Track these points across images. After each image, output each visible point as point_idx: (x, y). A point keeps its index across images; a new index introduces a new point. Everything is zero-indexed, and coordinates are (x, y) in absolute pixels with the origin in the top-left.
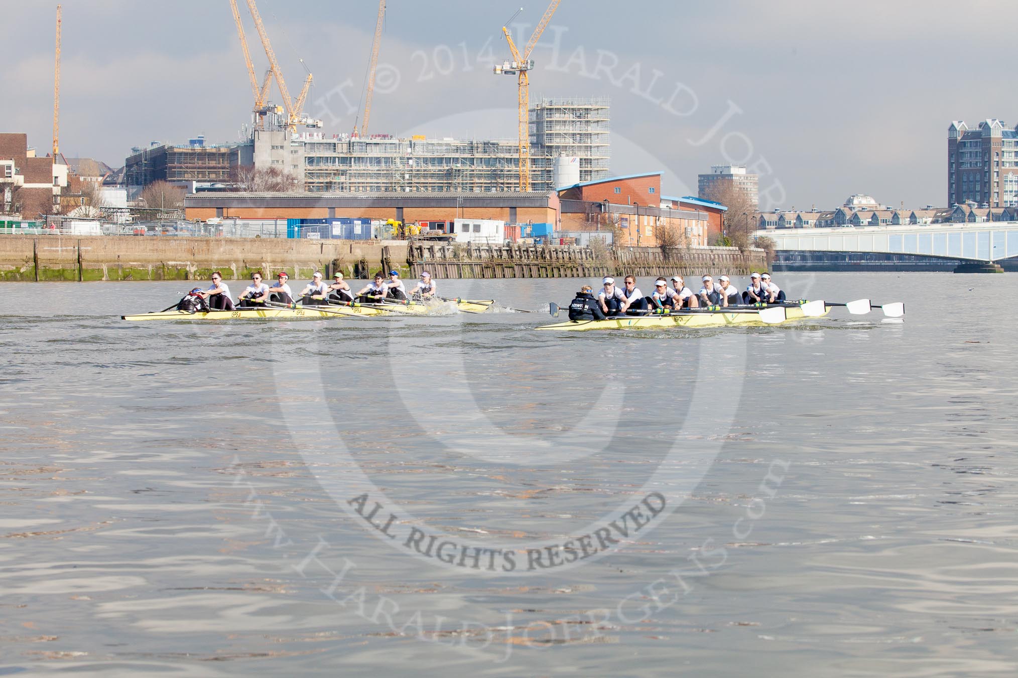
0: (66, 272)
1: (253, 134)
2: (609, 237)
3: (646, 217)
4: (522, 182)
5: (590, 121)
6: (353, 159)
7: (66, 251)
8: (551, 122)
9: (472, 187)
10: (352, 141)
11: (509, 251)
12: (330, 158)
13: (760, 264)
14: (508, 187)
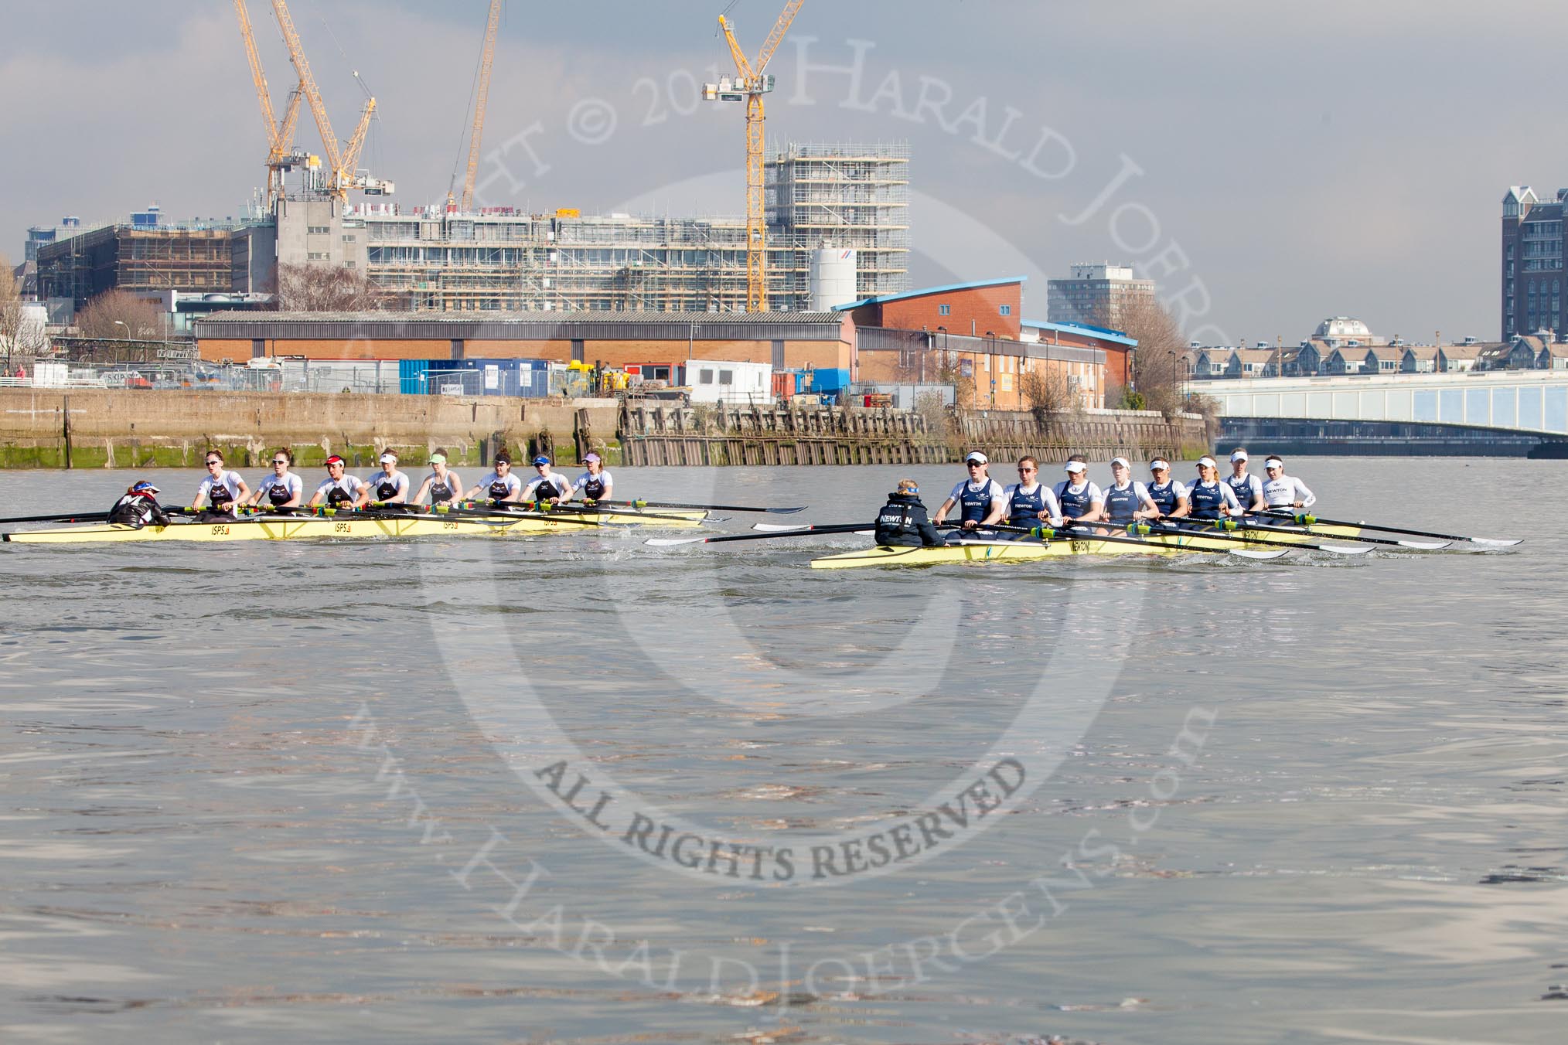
0: (43, 453)
1: (275, 206)
2: (948, 393)
3: (1002, 358)
4: (752, 293)
5: (873, 185)
6: (450, 252)
7: (44, 415)
8: (804, 186)
9: (663, 301)
10: (448, 219)
11: (787, 418)
12: (410, 248)
13: (1198, 442)
14: (726, 302)
